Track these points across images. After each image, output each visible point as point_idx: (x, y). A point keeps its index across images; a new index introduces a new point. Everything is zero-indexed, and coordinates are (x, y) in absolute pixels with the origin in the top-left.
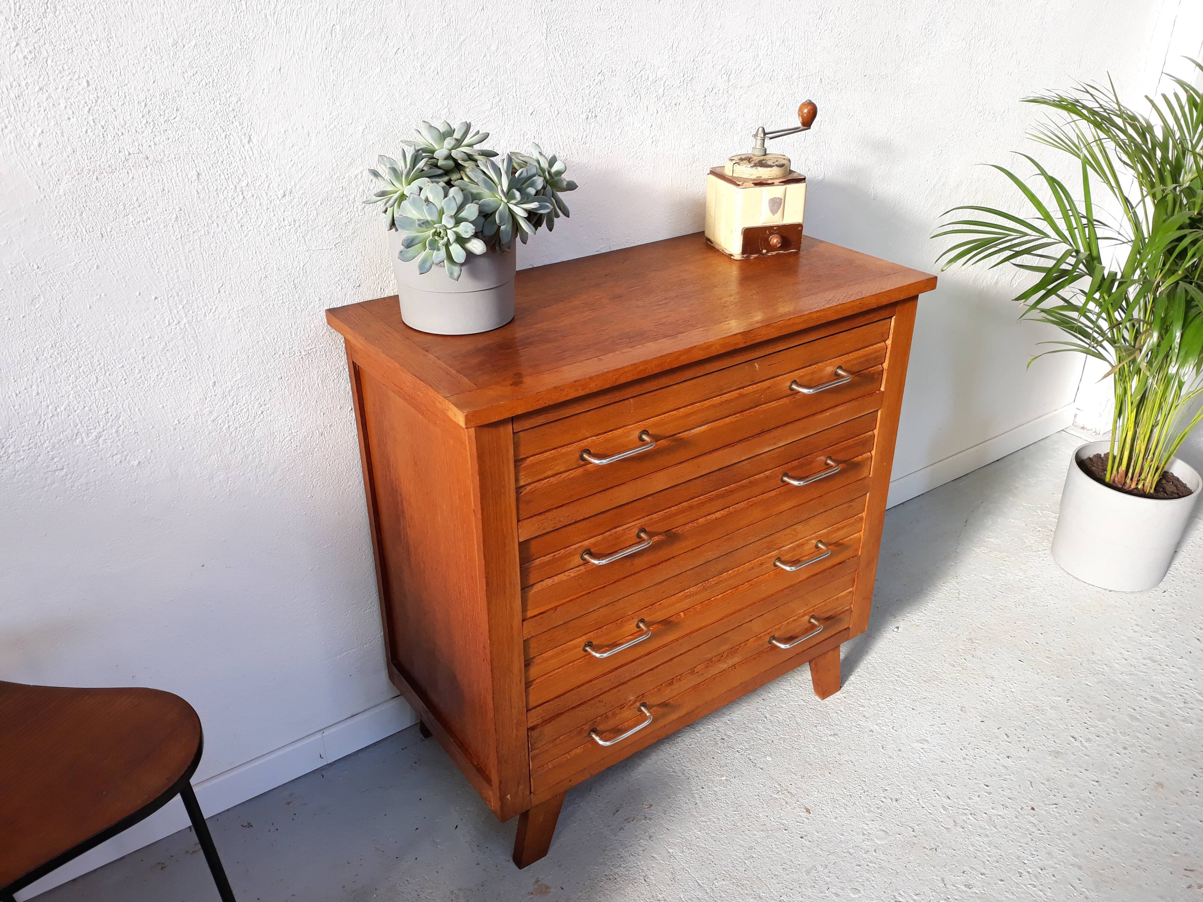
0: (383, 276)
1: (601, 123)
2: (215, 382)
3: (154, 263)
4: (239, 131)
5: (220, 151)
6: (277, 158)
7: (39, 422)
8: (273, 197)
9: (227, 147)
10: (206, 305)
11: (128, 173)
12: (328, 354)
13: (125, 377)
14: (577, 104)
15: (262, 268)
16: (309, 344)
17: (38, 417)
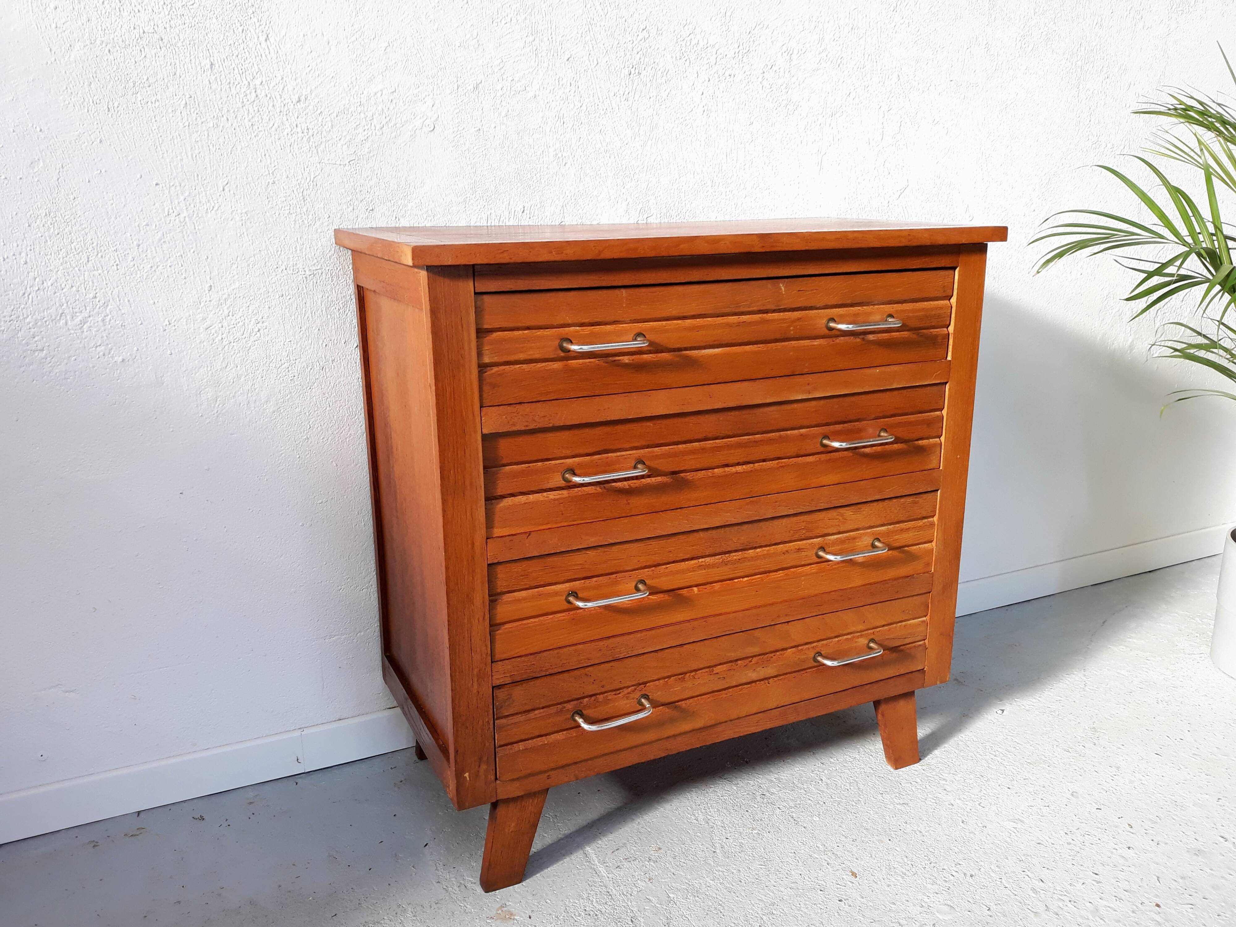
0: (399, 203)
1: (645, 81)
2: (211, 286)
3: (159, 147)
4: (257, 27)
5: (236, 45)
6: (294, 61)
7: (24, 294)
8: (287, 101)
9: (244, 42)
10: (209, 201)
11: (141, 51)
12: (335, 279)
13: (118, 262)
14: (618, 58)
15: (270, 173)
16: (314, 265)
17: (24, 289)
